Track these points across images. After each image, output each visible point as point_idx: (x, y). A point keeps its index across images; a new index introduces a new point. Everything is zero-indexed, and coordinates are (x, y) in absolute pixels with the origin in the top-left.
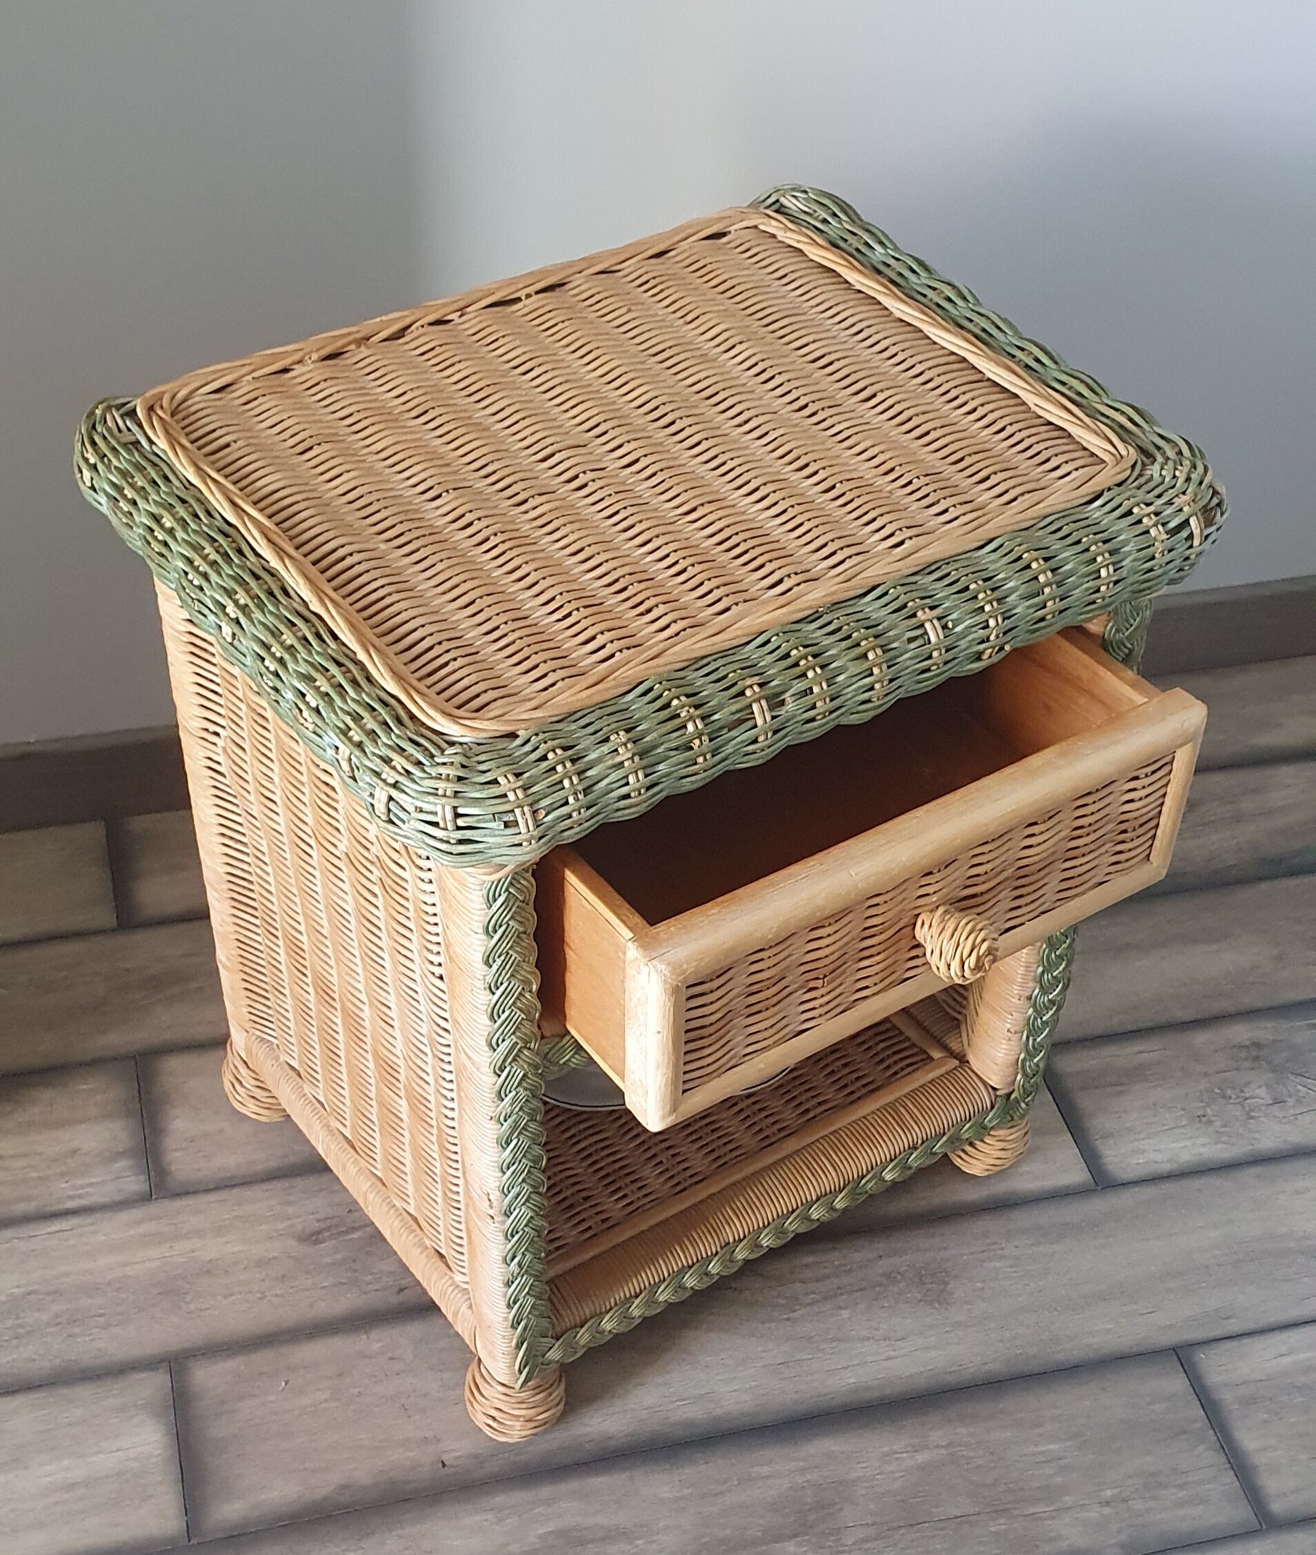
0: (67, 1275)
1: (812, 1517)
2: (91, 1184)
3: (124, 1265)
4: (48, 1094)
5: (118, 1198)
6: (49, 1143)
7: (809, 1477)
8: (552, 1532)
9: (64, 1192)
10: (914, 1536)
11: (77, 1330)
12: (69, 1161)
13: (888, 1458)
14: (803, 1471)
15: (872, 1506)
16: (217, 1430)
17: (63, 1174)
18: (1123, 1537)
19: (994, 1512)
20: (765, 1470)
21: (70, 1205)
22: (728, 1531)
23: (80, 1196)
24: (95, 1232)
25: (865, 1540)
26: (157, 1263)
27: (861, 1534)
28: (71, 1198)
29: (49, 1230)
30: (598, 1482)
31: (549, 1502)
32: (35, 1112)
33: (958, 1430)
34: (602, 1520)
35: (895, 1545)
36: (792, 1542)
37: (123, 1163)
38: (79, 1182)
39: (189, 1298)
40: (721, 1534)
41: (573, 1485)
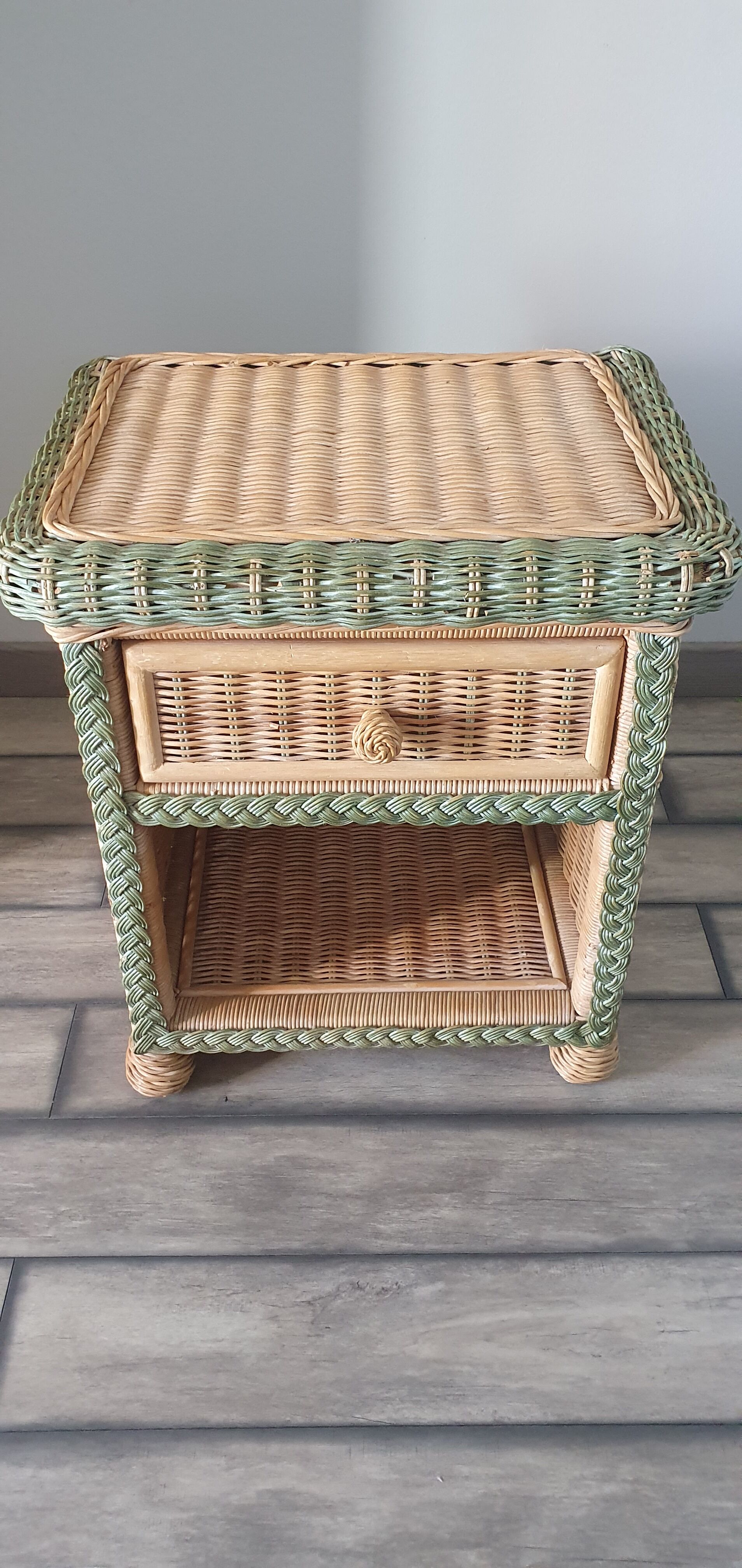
0: (35, 942)
1: (467, 1181)
2: (68, 894)
3: (70, 942)
4: (61, 839)
5: (81, 904)
6: (52, 867)
7: (472, 1153)
8: (284, 1157)
9: (50, 895)
10: (537, 1207)
11: (27, 976)
12: (60, 878)
13: (531, 1151)
14: (469, 1149)
15: (511, 1181)
16: (91, 1051)
17: (54, 885)
18: (691, 1237)
19: (600, 1202)
20: (442, 1143)
21: (51, 903)
22: (405, 1179)
23: (59, 899)
24: (59, 921)
25: (501, 1203)
26: (90, 945)
27: (499, 1198)
28: (53, 899)
29: (33, 915)
30: (326, 1130)
31: (290, 1136)
32: (51, 848)
33: (587, 1142)
34: (321, 1155)
35: (522, 1210)
36: (449, 1195)
37: (91, 884)
38: (62, 891)
39: (102, 968)
40: (400, 1180)
41: (309, 1128)
